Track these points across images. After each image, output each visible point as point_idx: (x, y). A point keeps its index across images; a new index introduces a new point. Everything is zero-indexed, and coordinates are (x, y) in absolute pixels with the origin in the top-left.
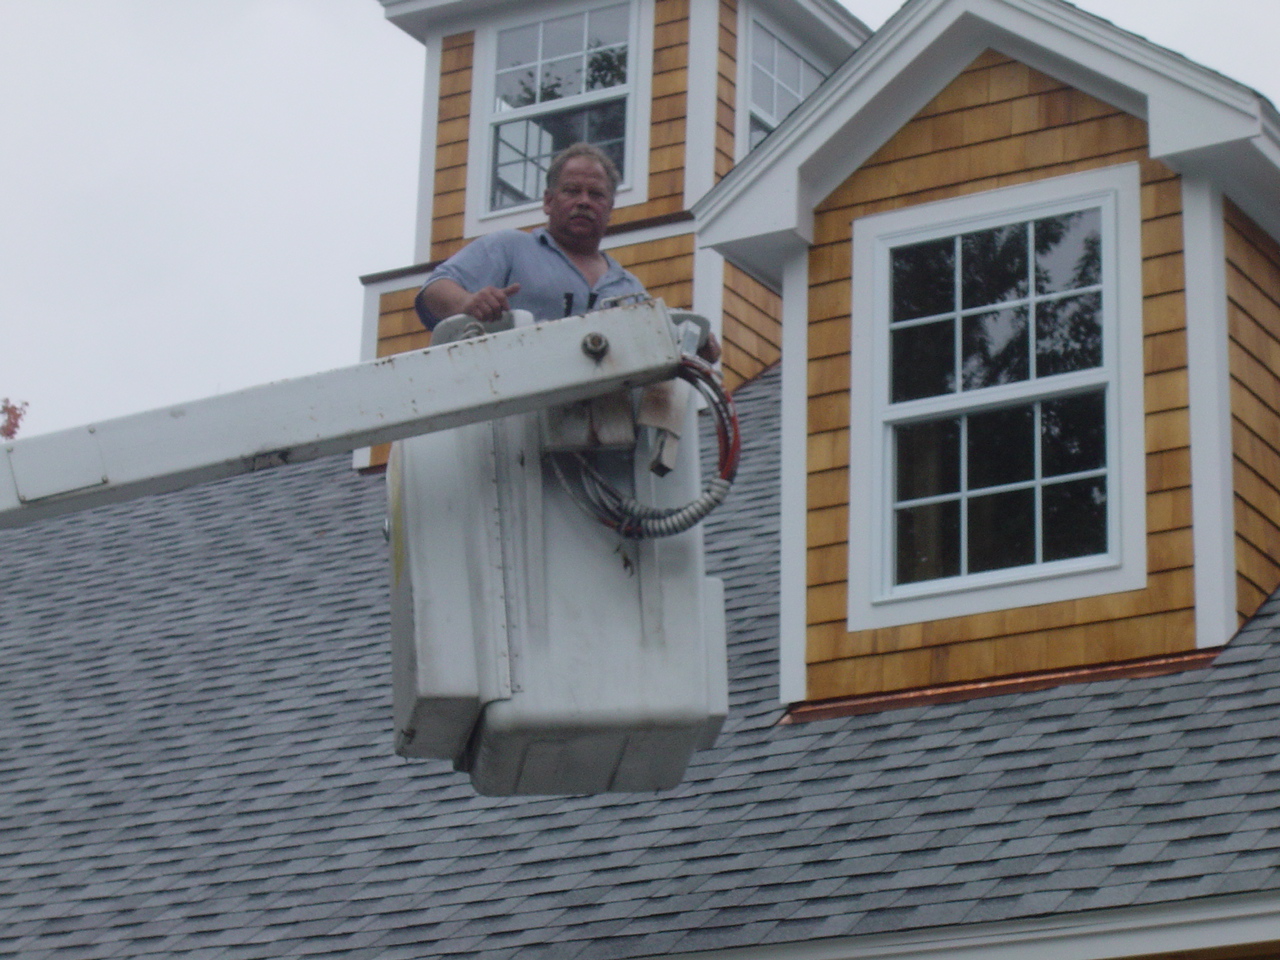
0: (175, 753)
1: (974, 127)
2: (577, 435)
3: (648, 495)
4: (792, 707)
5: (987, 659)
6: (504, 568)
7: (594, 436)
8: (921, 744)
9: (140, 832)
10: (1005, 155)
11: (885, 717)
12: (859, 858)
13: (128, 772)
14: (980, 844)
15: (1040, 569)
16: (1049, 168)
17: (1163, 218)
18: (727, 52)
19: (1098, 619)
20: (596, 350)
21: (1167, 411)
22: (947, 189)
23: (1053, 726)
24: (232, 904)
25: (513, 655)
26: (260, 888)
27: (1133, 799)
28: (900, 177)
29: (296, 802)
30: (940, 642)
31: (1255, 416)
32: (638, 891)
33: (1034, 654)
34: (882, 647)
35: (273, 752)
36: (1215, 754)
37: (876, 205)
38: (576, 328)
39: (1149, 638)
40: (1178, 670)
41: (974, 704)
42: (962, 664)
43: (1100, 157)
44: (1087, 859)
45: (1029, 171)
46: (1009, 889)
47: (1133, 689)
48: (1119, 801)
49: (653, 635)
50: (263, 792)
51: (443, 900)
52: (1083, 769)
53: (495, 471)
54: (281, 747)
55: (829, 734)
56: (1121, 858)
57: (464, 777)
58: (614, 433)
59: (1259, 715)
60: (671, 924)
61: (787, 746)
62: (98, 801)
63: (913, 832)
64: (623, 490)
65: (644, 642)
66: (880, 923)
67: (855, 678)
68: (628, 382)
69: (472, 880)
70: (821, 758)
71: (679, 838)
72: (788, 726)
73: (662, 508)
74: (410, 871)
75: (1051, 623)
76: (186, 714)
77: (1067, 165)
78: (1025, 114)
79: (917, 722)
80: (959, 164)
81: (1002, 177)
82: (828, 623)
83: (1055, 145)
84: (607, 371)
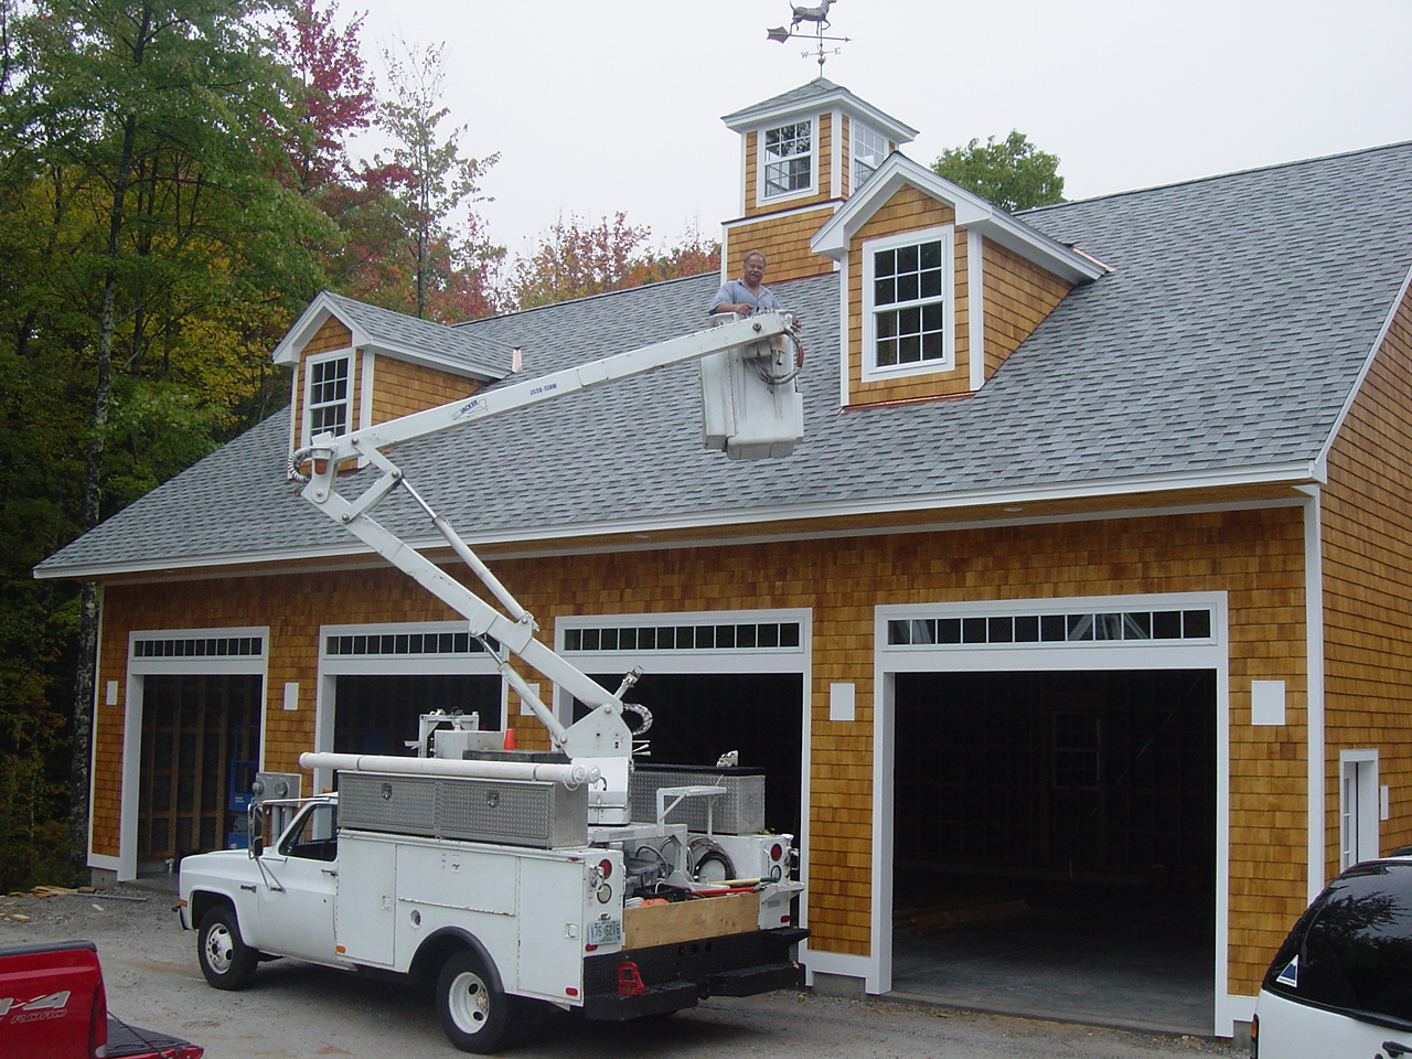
0: (653, 415)
1: (901, 211)
2: (754, 353)
3: (776, 371)
4: (844, 407)
5: (905, 392)
6: (732, 395)
7: (758, 353)
8: (881, 424)
9: (640, 448)
10: (911, 221)
11: (873, 412)
12: (854, 469)
13: (638, 422)
14: (890, 466)
15: (922, 362)
16: (925, 226)
17: (961, 244)
18: (846, 138)
19: (939, 380)
20: (757, 328)
21: (962, 310)
22: (892, 233)
23: (921, 420)
24: (667, 477)
25: (735, 422)
26: (676, 472)
27: (938, 451)
28: (879, 228)
29: (691, 437)
30: (890, 387)
31: (993, 309)
32: (789, 479)
33: (919, 391)
34: (872, 388)
35: (684, 416)
36: (967, 435)
37: (869, 238)
38: (751, 321)
39: (955, 387)
40: (964, 398)
41: (900, 409)
42: (897, 394)
43: (942, 223)
44: (920, 473)
45: (919, 227)
46: (895, 485)
47: (948, 405)
48: (934, 451)
49: (779, 414)
50: (680, 432)
51: (730, 479)
52: (926, 438)
53: (729, 364)
54: (687, 414)
55: (854, 419)
56: (931, 474)
57: (725, 454)
58: (765, 352)
59: (982, 419)
60: (795, 493)
61: (841, 422)
62: (628, 433)
63: (872, 460)
64: (769, 369)
65: (776, 416)
66: (856, 495)
67: (864, 398)
68: (768, 337)
69: (740, 472)
70: (850, 428)
71: (803, 458)
72: (843, 414)
73: (780, 375)
74: (722, 467)
75: (925, 381)
76: (659, 398)
77: (931, 225)
78: (917, 207)
79: (881, 415)
80: (896, 224)
81: (910, 229)
82: (855, 379)
83: (927, 218)
84: (761, 335)
